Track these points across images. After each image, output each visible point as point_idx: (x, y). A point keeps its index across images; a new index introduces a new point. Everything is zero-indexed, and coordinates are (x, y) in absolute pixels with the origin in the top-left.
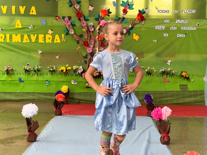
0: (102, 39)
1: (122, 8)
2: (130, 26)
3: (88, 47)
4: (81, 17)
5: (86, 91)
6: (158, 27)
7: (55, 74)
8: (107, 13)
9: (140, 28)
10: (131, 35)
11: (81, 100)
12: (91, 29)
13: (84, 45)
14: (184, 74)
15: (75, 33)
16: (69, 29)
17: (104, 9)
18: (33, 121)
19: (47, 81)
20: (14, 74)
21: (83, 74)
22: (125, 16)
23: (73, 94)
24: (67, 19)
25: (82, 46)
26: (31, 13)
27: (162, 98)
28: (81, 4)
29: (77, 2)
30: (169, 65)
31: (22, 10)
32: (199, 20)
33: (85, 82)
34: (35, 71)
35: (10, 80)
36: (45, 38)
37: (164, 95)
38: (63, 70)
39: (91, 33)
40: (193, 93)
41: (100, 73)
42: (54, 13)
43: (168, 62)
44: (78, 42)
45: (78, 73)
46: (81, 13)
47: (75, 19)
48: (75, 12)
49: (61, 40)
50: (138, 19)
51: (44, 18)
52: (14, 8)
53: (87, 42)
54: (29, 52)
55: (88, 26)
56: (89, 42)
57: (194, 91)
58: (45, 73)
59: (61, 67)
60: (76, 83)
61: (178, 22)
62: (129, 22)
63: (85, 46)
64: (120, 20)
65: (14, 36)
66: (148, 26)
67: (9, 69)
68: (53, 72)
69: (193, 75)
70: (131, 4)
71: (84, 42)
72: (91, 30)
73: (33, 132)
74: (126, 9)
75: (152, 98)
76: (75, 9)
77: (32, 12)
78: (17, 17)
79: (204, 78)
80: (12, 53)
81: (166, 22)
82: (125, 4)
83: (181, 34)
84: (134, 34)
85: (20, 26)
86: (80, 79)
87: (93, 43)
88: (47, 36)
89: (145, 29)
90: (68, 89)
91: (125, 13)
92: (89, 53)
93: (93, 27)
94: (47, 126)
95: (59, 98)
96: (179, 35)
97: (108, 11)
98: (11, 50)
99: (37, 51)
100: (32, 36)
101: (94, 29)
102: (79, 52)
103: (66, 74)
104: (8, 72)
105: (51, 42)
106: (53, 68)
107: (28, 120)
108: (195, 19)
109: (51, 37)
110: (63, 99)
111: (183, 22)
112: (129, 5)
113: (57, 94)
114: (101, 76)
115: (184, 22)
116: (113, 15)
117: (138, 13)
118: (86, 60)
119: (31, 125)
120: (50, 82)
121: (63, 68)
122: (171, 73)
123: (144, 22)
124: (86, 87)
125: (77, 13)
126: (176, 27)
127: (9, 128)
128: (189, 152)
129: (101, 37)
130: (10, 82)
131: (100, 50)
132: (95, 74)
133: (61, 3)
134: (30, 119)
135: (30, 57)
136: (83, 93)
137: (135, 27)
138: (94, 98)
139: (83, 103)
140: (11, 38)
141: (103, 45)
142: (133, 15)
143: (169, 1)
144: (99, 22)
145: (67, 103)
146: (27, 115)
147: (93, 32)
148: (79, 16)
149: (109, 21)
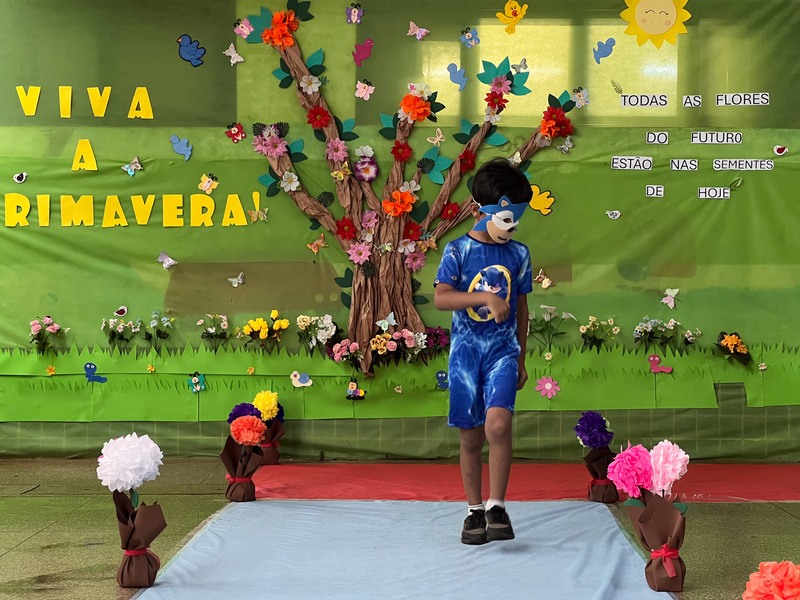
0: (410, 209)
1: (485, 89)
2: (517, 158)
3: (355, 240)
4: (326, 126)
5: (348, 412)
6: (624, 162)
7: (226, 350)
8: (428, 109)
9: (558, 164)
11: (331, 449)
12: (367, 170)
13: (338, 233)
14: (729, 341)
15: (303, 188)
16: (279, 173)
17: (415, 93)
18: (143, 504)
19: (196, 374)
20: (66, 350)
21: (336, 347)
22: (498, 119)
23: (298, 424)
24: (273, 134)
25: (329, 236)
26: (133, 113)
27: (644, 439)
28: (325, 74)
29: (309, 70)
30: (671, 305)
31: (99, 101)
32: (782, 130)
33: (344, 380)
34: (149, 337)
35: (50, 374)
36: (186, 207)
37: (652, 426)
38: (259, 331)
39: (367, 188)
40: (766, 417)
41: (404, 343)
42: (221, 112)
43: (666, 296)
44: (315, 223)
45: (314, 343)
46: (326, 109)
47: (302, 133)
48: (304, 106)
49: (248, 216)
50: (547, 130)
51: (182, 133)
52: (65, 94)
53: (350, 223)
54: (127, 264)
55: (354, 160)
56: (356, 223)
57: (772, 409)
58: (188, 348)
59: (251, 322)
60: (310, 383)
61: (703, 139)
62: (512, 141)
63: (344, 237)
64: (477, 138)
65: (66, 201)
66: (588, 159)
67: (48, 329)
68: (218, 339)
69: (765, 346)
70: (518, 73)
71: (337, 222)
72: (367, 176)
73: (144, 549)
74: (498, 93)
75: (608, 430)
76: (303, 93)
77: (138, 108)
78: (77, 131)
80: (61, 268)
81: (656, 142)
82: (497, 74)
83: (713, 185)
85: (91, 165)
86: (327, 367)
87: (372, 224)
88: (197, 201)
89: (575, 169)
90: (279, 406)
91: (497, 108)
92: (358, 263)
93: (373, 161)
94: (198, 535)
95: (242, 433)
96: (708, 189)
97: (429, 100)
98: (57, 258)
99: (154, 260)
100: (137, 200)
101: (378, 172)
102: (321, 261)
103: (268, 346)
104: (45, 343)
105: (209, 223)
106: (218, 326)
107: (123, 502)
108: (766, 127)
109: (210, 204)
110: (257, 435)
111: (720, 139)
112: (509, 76)
113: (233, 417)
114: (404, 354)
115: (725, 141)
116: (451, 117)
117: (545, 106)
118: (346, 290)
119: (133, 520)
120: (208, 379)
121: (259, 324)
122: (680, 340)
123: (571, 140)
124: (349, 398)
125: (311, 111)
126: (693, 158)
127: (48, 544)
128: (767, 564)
129: (402, 202)
130: (50, 380)
131: (401, 250)
132: (383, 344)
133: (249, 72)
134: (129, 497)
135: (128, 283)
136: (335, 422)
137: (535, 160)
138: (380, 439)
139: (339, 459)
140: (54, 209)
141: (411, 231)
142: (527, 117)
143: (665, 60)
144: (397, 143)
145: (275, 460)
146: (118, 481)
147: (373, 184)
148: (320, 121)
149: (435, 139)
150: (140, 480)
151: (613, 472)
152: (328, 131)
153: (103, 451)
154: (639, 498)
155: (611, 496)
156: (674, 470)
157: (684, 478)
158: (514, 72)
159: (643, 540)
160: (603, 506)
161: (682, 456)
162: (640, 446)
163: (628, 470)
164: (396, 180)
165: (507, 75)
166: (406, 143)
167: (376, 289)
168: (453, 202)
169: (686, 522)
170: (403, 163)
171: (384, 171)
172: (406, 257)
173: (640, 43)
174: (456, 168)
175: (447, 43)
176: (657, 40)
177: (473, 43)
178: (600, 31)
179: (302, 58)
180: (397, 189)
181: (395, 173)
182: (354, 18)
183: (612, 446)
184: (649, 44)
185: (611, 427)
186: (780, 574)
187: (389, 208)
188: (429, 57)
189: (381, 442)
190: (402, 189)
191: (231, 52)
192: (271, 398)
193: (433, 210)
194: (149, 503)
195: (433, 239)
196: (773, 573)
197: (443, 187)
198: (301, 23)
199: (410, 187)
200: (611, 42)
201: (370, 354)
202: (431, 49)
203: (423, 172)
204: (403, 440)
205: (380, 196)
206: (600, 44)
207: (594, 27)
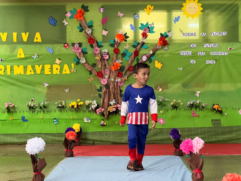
0: (119, 68)
1: (141, 32)
2: (151, 52)
3: (103, 77)
4: (94, 43)
5: (101, 129)
6: (183, 53)
7: (64, 111)
8: (124, 38)
9: (164, 54)
10: (152, 63)
11: (96, 141)
12: (106, 56)
13: (97, 75)
14: (216, 107)
15: (87, 62)
16: (79, 58)
17: (120, 33)
18: (40, 158)
19: (55, 119)
20: (16, 112)
21: (98, 110)
22: (145, 41)
23: (86, 133)
24: (78, 46)
25: (95, 76)
26: (35, 41)
27: (191, 137)
28: (93, 28)
29: (88, 27)
30: (198, 96)
31: (25, 37)
32: (231, 43)
33: (100, 120)
34: (41, 108)
35: (11, 119)
36: (51, 68)
37: (193, 133)
38: (74, 106)
39: (106, 62)
40: (227, 130)
41: (118, 109)
42: (62, 40)
43: (197, 93)
44: (91, 73)
45: (91, 109)
46: (93, 38)
47: (86, 45)
48: (87, 37)
49: (70, 71)
50: (160, 44)
51: (50, 46)
52: (15, 35)
53: (101, 72)
54: (34, 86)
55: (102, 53)
56: (103, 72)
57: (229, 127)
58: (53, 110)
59: (72, 103)
61: (207, 46)
62: (150, 47)
63: (99, 77)
64: (139, 47)
65: (15, 67)
66: (172, 52)
68: (62, 108)
69: (226, 108)
71: (97, 72)
72: (106, 58)
73: (40, 172)
74: (145, 33)
75: (180, 134)
77: (37, 39)
78: (18, 46)
79: (239, 111)
80: (14, 87)
81: (193, 47)
82: (145, 27)
83: (210, 60)
84: (156, 62)
85: (23, 56)
86: (94, 116)
87: (108, 73)
88: (55, 66)
89: (169, 55)
90: (80, 128)
91: (145, 37)
92: (104, 85)
93: (108, 54)
94: (56, 167)
95: (69, 136)
97: (124, 35)
98: (13, 84)
100: (37, 66)
101: (109, 57)
102: (93, 84)
103: (77, 110)
104: (9, 110)
105: (59, 73)
106: (62, 104)
107: (34, 158)
108: (226, 42)
109: (59, 67)
110: (74, 137)
111: (212, 46)
112: (149, 28)
113: (67, 131)
114: (118, 112)
116: (130, 40)
117: (159, 37)
118: (100, 93)
119: (37, 163)
120: (59, 120)
121: (74, 103)
122: (201, 106)
123: (167, 47)
124: (101, 125)
125: (89, 39)
126: (204, 52)
127: (11, 171)
128: (228, 174)
129: (117, 66)
130: (11, 121)
131: (116, 81)
132: (112, 109)
133: (70, 27)
134: (35, 156)
135: (34, 91)
136: (97, 133)
137: (156, 53)
138: (111, 137)
139: (99, 144)
140: (12, 70)
141: (120, 75)
142: (154, 40)
143: (195, 22)
144: (115, 48)
145: (79, 144)
146: (32, 152)
147: (108, 60)
148: (92, 42)
149: (126, 47)
150: (39, 151)
151: (181, 147)
152: (94, 45)
153: (27, 143)
154: (189, 154)
155: (181, 154)
156: (200, 146)
157: (203, 148)
158: (150, 26)
159: (191, 167)
160: (179, 157)
161: (202, 142)
162: (189, 139)
163: (186, 146)
164: (115, 59)
165: (148, 27)
166: (118, 48)
167: (109, 92)
168: (132, 66)
169: (204, 162)
170: (117, 54)
171: (111, 57)
172: (118, 82)
173: (188, 17)
174: (133, 56)
175: (130, 18)
176: (193, 16)
177: (137, 18)
178: (175, 14)
179: (86, 23)
180: (115, 62)
181: (114, 57)
182: (102, 11)
183: (181, 139)
184: (190, 18)
185: (180, 133)
186: (232, 177)
187: (113, 68)
188: (124, 22)
189: (111, 139)
190: (117, 62)
191: (65, 21)
192: (78, 126)
193: (126, 68)
194: (41, 158)
195: (126, 77)
196: (230, 177)
197: (129, 61)
198: (86, 12)
199: (119, 61)
200: (179, 17)
201: (108, 112)
202: (125, 20)
203: (123, 57)
204: (118, 138)
205: (110, 64)
206: (176, 18)
207: (173, 13)
